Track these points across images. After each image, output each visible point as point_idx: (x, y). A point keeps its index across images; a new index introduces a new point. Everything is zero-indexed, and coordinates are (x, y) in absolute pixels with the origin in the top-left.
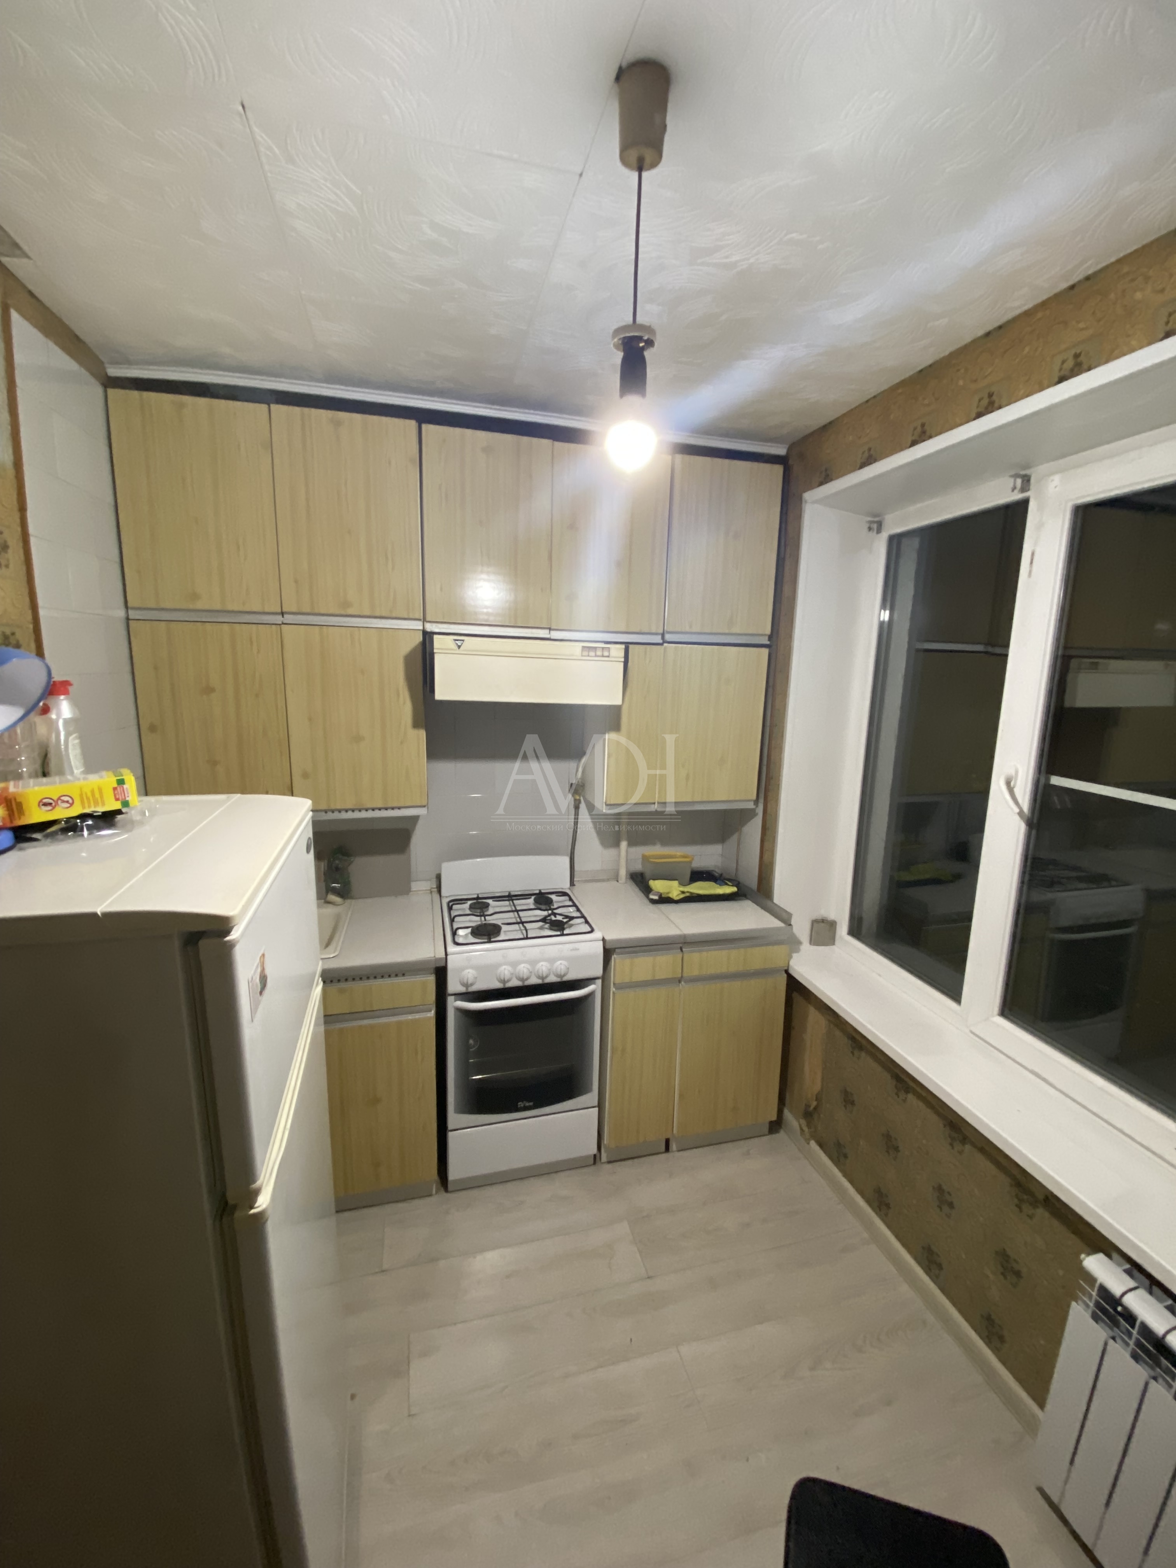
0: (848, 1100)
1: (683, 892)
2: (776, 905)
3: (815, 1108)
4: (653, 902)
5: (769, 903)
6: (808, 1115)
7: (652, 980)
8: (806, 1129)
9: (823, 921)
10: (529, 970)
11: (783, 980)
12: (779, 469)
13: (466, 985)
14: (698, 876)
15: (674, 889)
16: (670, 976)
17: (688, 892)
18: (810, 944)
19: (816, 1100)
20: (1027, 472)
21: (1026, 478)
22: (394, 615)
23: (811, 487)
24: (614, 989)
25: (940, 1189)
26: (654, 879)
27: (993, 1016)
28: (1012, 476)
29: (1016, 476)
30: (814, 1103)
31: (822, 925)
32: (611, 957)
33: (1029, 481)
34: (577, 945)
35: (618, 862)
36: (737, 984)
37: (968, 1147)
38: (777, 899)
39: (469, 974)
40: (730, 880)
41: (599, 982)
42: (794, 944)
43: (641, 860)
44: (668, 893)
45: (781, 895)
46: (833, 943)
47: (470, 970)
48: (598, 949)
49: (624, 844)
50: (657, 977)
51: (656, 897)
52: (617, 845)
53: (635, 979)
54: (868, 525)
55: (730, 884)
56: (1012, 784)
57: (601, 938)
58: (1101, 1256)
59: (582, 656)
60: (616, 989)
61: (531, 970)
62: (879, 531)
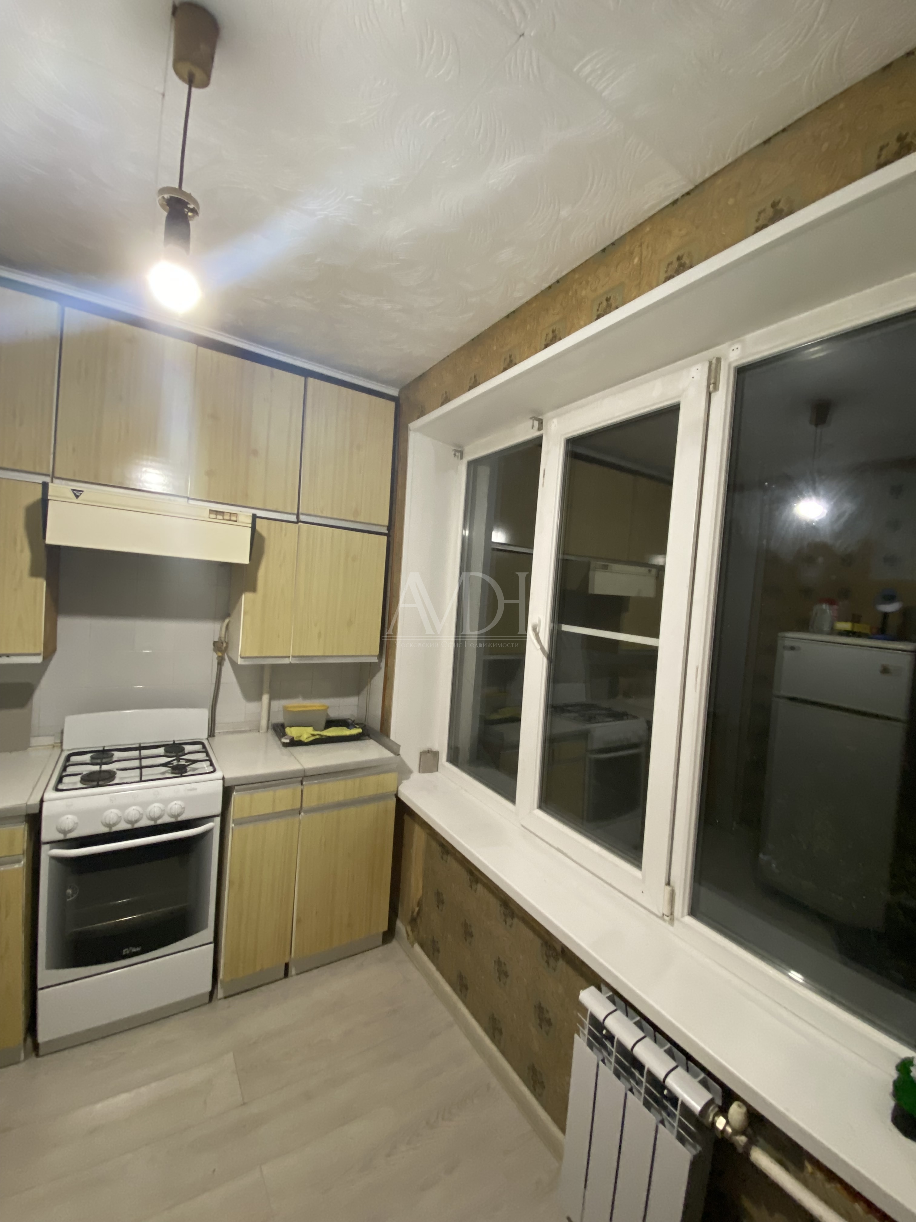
0: (440, 901)
1: (313, 735)
2: (392, 741)
3: (418, 913)
4: (285, 745)
5: (387, 740)
6: (413, 922)
7: (272, 813)
8: (410, 933)
9: (429, 752)
10: (139, 812)
11: (392, 803)
12: (392, 405)
13: (65, 832)
14: (331, 723)
15: (305, 733)
16: (289, 808)
17: (318, 735)
18: (419, 772)
19: (418, 906)
20: (540, 417)
21: (540, 421)
22: (18, 468)
23: (413, 420)
24: (233, 825)
25: (499, 963)
26: (291, 727)
27: (534, 809)
28: (531, 418)
29: (535, 418)
30: (417, 909)
31: (429, 755)
32: (232, 794)
33: (542, 423)
34: (193, 786)
35: (260, 714)
36: (352, 810)
37: (516, 920)
38: (393, 737)
39: (68, 821)
40: (357, 724)
41: (218, 820)
42: (404, 772)
43: (282, 712)
44: (300, 736)
45: (396, 733)
46: (437, 770)
47: (70, 816)
48: (218, 787)
49: (266, 698)
50: (278, 810)
51: (288, 741)
52: (259, 698)
53: (254, 813)
54: (453, 453)
55: (358, 727)
56: (537, 629)
57: (221, 777)
58: (592, 989)
59: (210, 518)
60: (235, 825)
61: (141, 812)
62: (461, 458)
